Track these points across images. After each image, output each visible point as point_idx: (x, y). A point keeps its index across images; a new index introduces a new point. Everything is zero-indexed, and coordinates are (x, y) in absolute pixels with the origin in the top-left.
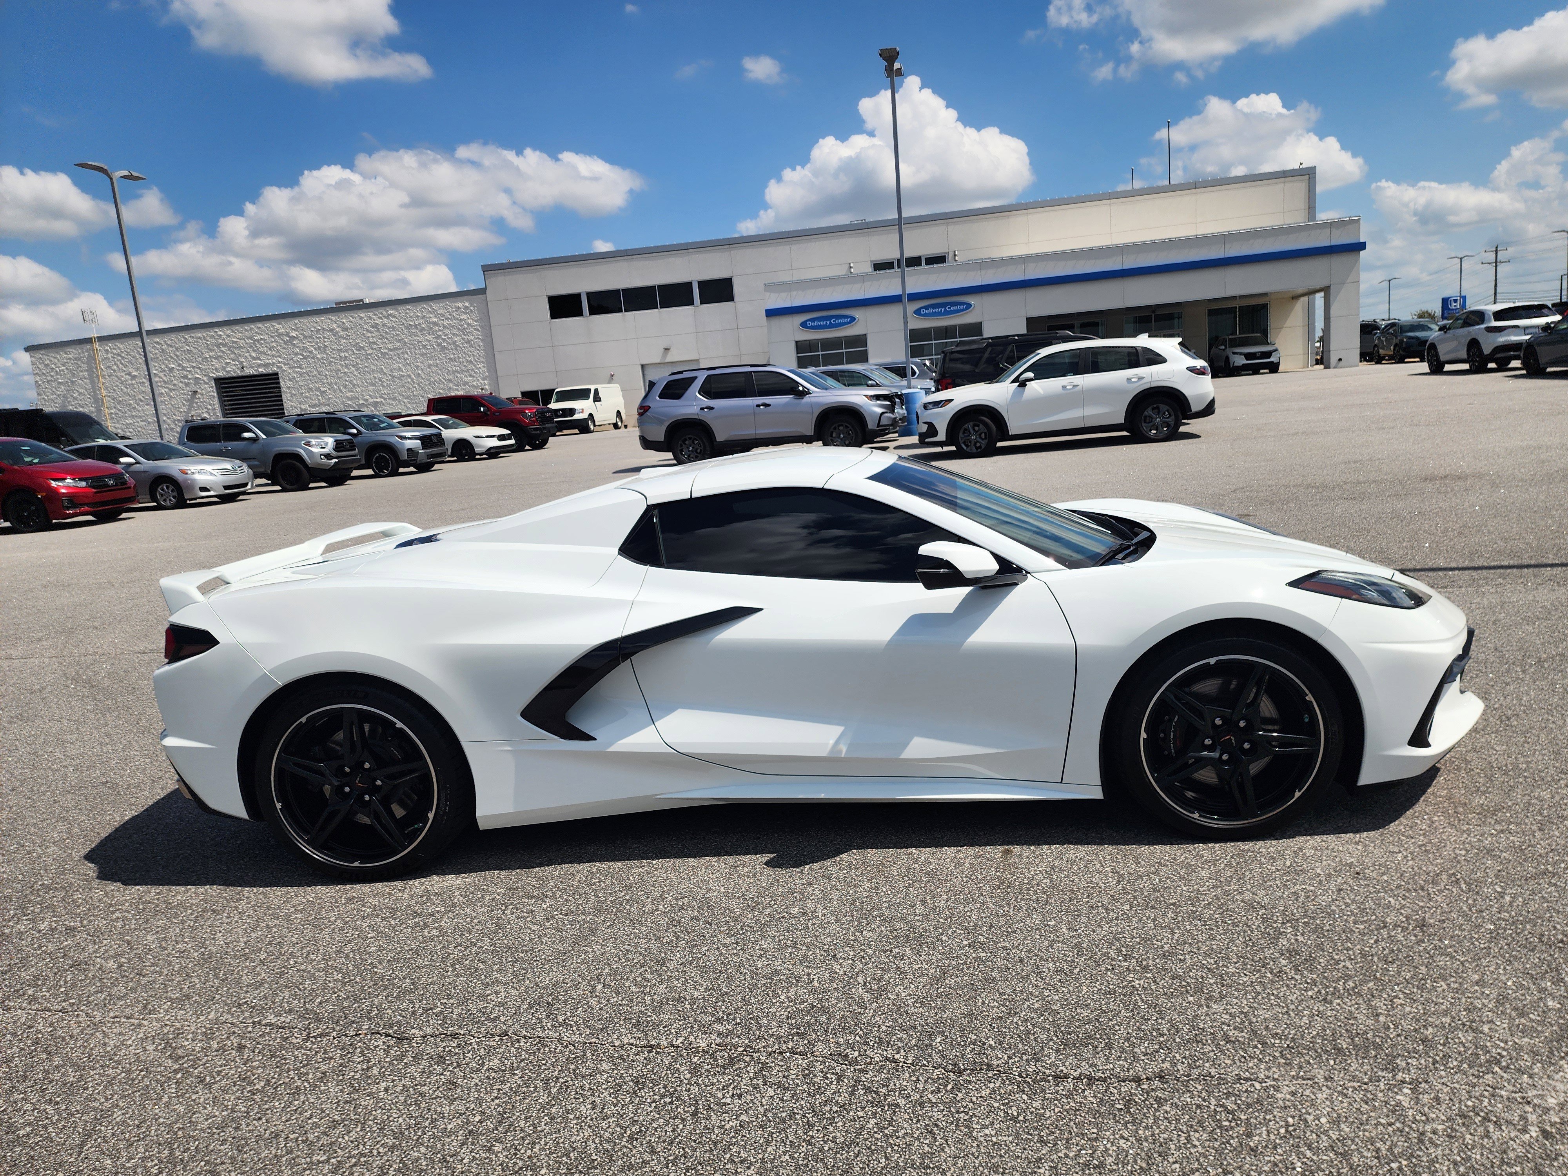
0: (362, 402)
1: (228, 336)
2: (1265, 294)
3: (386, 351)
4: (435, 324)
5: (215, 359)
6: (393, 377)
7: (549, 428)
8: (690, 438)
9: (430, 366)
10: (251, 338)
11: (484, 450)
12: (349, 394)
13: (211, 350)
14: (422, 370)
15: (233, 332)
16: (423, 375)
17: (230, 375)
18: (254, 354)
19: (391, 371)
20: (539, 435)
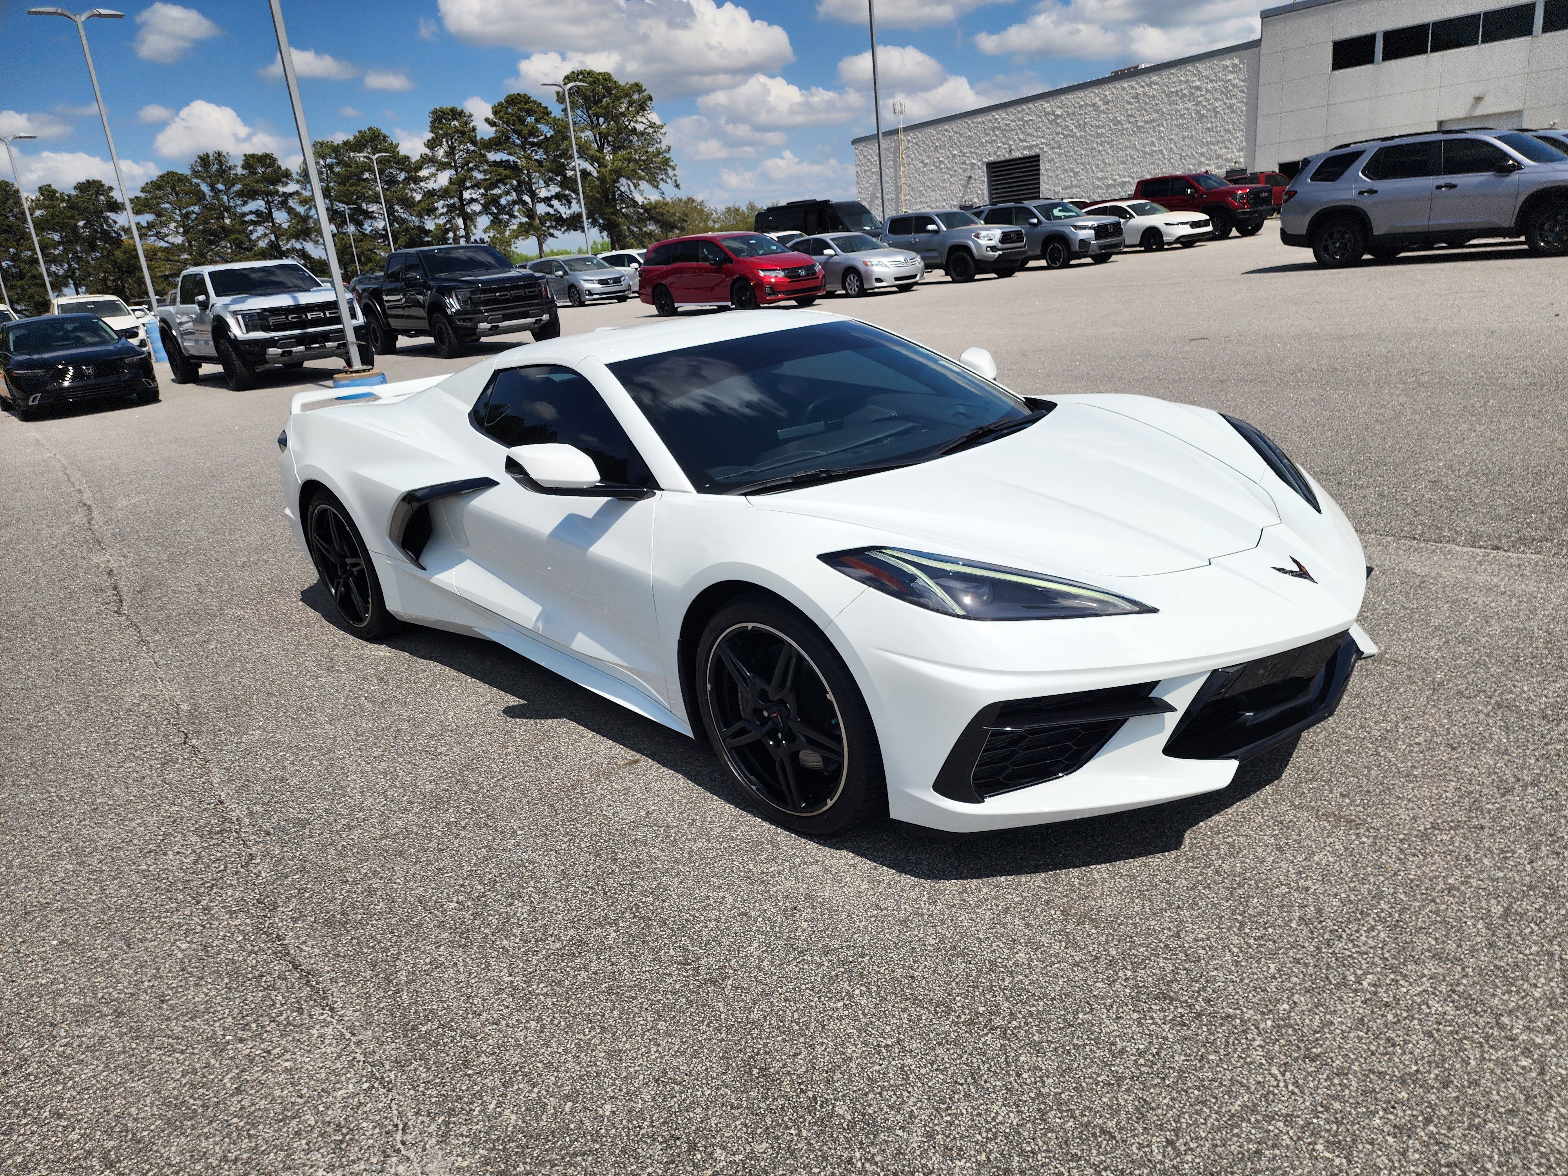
0: (1110, 182)
1: (1003, 119)
3: (1143, 124)
4: (1198, 88)
5: (990, 143)
6: (1145, 153)
8: (1338, 231)
9: (1184, 138)
10: (1021, 119)
11: (1172, 239)
12: (1100, 174)
13: (987, 135)
14: (1175, 143)
15: (1008, 114)
16: (1175, 150)
17: (999, 160)
18: (1021, 137)
19: (1144, 147)
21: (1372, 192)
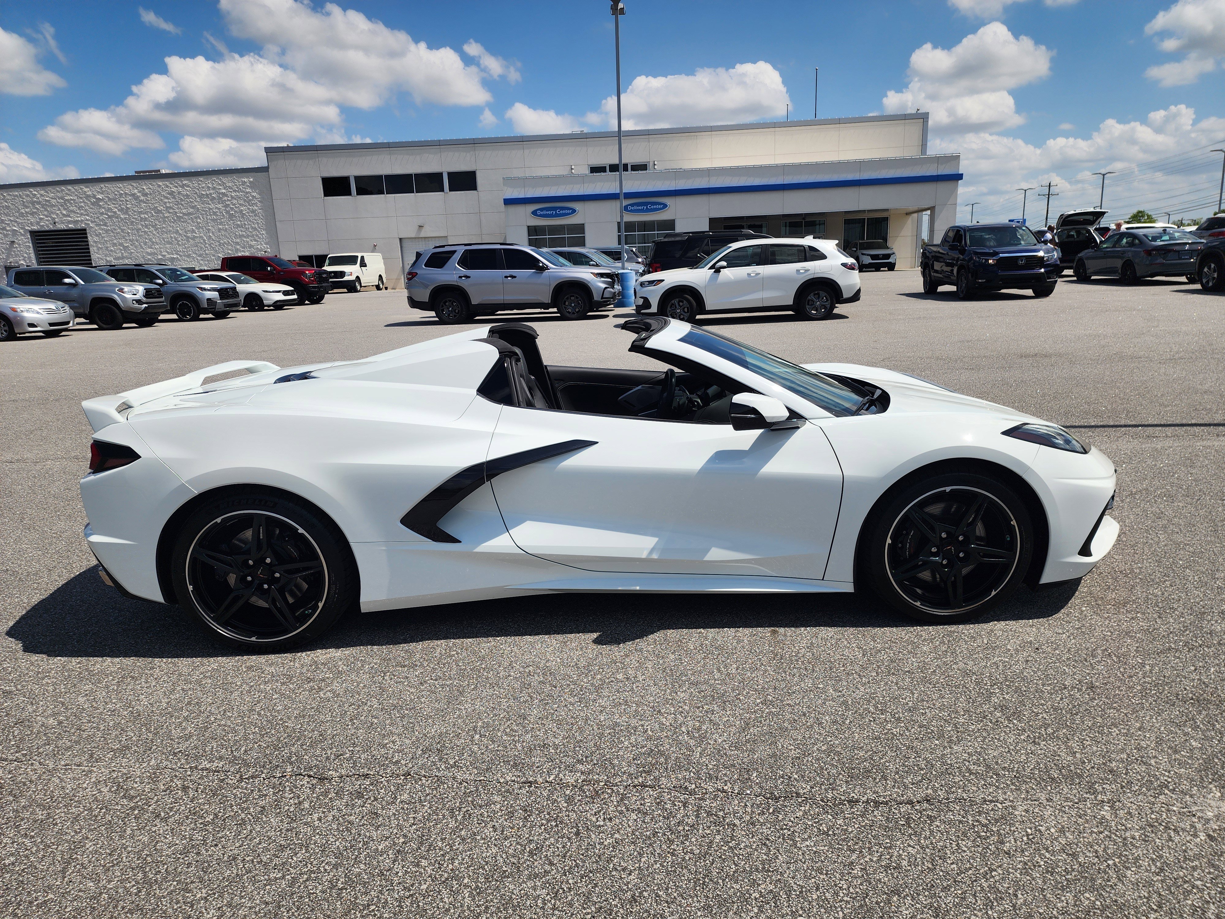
0: (160, 257)
1: (42, 195)
2: (887, 210)
3: (181, 215)
4: (223, 194)
5: (31, 214)
6: (188, 237)
7: (325, 287)
8: (450, 301)
9: (220, 230)
10: (62, 198)
11: (271, 302)
12: (149, 250)
13: (27, 207)
14: (213, 233)
15: (47, 192)
16: (213, 237)
17: (43, 229)
18: (64, 212)
19: (186, 232)
20: (318, 292)
21: (467, 277)
